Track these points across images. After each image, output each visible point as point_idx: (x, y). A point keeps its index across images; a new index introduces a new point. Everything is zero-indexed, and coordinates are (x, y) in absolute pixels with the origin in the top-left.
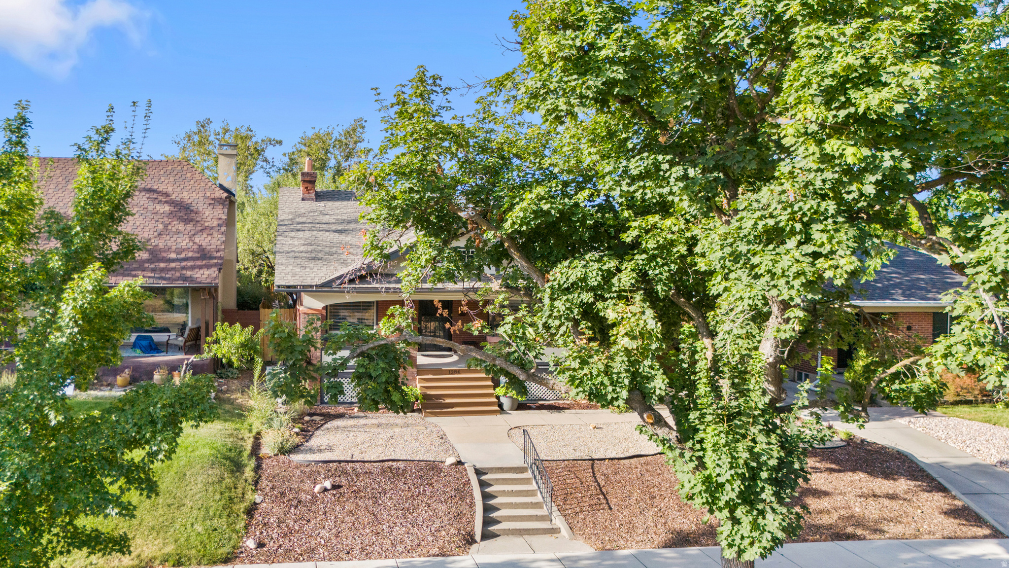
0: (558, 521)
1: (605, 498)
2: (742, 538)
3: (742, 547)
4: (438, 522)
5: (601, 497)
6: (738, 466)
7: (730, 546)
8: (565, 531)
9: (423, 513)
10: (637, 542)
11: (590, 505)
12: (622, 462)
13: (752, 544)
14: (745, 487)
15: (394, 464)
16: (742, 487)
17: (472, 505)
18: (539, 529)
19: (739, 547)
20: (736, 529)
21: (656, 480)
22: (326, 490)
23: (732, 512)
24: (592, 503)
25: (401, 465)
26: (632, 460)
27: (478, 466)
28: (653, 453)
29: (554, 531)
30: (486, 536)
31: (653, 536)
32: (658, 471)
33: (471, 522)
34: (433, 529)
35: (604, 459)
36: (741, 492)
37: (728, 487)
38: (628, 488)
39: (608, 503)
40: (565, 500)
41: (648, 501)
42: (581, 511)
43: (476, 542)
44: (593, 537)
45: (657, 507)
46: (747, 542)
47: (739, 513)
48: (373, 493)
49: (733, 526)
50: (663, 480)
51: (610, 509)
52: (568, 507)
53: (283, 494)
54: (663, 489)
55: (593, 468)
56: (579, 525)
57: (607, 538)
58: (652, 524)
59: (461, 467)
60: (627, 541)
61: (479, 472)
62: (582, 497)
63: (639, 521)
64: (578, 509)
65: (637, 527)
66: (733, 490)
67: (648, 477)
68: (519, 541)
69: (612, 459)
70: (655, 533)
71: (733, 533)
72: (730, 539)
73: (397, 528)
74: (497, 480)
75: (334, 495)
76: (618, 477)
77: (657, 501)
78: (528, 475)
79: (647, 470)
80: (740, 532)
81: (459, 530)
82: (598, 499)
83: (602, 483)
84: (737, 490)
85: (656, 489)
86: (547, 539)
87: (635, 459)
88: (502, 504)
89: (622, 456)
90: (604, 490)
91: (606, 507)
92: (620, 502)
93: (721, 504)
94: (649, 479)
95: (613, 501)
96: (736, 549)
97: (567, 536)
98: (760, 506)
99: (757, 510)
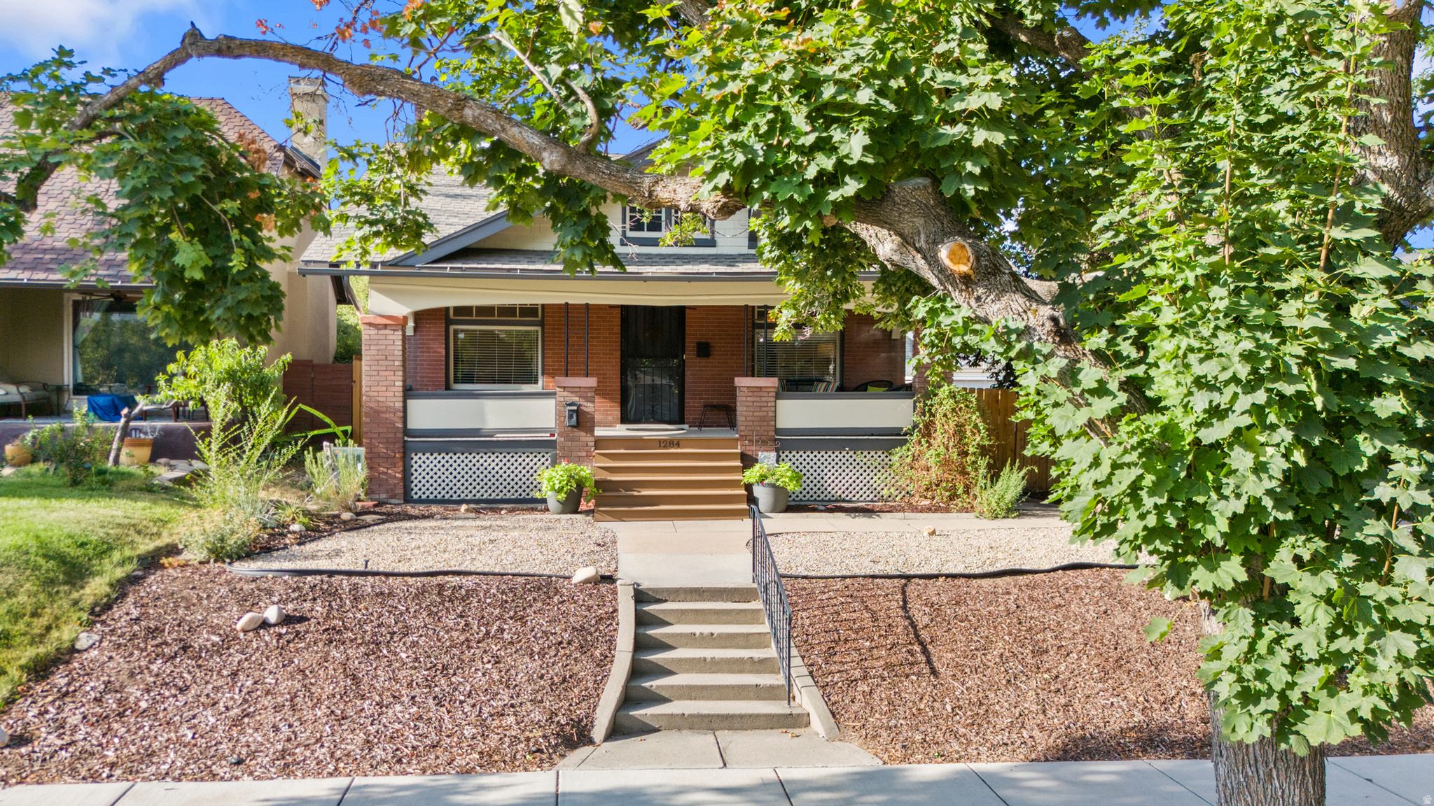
0: (808, 700)
1: (925, 651)
2: (1296, 665)
3: (1295, 697)
4: (505, 696)
5: (917, 648)
6: (1279, 371)
7: (1248, 697)
8: (819, 723)
9: (479, 675)
10: (993, 747)
11: (889, 666)
12: (975, 582)
13: (1335, 684)
14: (1312, 453)
15: (454, 580)
16: (1299, 457)
17: (604, 663)
18: (758, 716)
19: (1283, 696)
20: (1269, 633)
21: (1052, 618)
22: (265, 624)
23: (1256, 561)
24: (894, 660)
25: (468, 582)
26: (999, 581)
27: (645, 585)
28: (1048, 567)
29: (794, 722)
30: (617, 731)
31: (1036, 733)
32: (1058, 600)
33: (592, 697)
34: (486, 710)
35: (936, 577)
36: (1292, 477)
37: (1241, 459)
38: (984, 631)
39: (929, 662)
40: (830, 654)
41: (1029, 660)
42: (864, 678)
43: (591, 742)
44: (884, 734)
45: (1048, 670)
46: (1312, 678)
47: (1281, 567)
48: (374, 634)
49: (1258, 624)
50: (1066, 618)
51: (934, 672)
52: (834, 668)
53: (154, 632)
54: (1067, 634)
55: (904, 593)
56: (855, 707)
57: (919, 737)
58: (1034, 708)
59: (604, 588)
60: (969, 742)
61: (641, 597)
62: (871, 649)
63: (1002, 702)
64: (857, 673)
65: (996, 713)
66: (1260, 468)
67: (1032, 611)
68: (703, 742)
69: (954, 576)
70: (1041, 728)
71: (1262, 647)
72: (1248, 671)
73: (398, 708)
74: (683, 612)
75: (280, 636)
76: (962, 610)
77: (1050, 659)
78: (757, 605)
79: (1031, 598)
80: (1289, 643)
81: (554, 714)
82: (910, 652)
83: (922, 619)
84: (1278, 466)
85: (1049, 634)
86: (775, 739)
87: (1008, 579)
88: (680, 661)
89: (977, 571)
90: (924, 635)
91: (926, 670)
92: (960, 661)
93: (1214, 533)
94: (1036, 614)
95: (942, 657)
96: (1274, 704)
97: (822, 733)
98: (1373, 530)
99: (1358, 548)
